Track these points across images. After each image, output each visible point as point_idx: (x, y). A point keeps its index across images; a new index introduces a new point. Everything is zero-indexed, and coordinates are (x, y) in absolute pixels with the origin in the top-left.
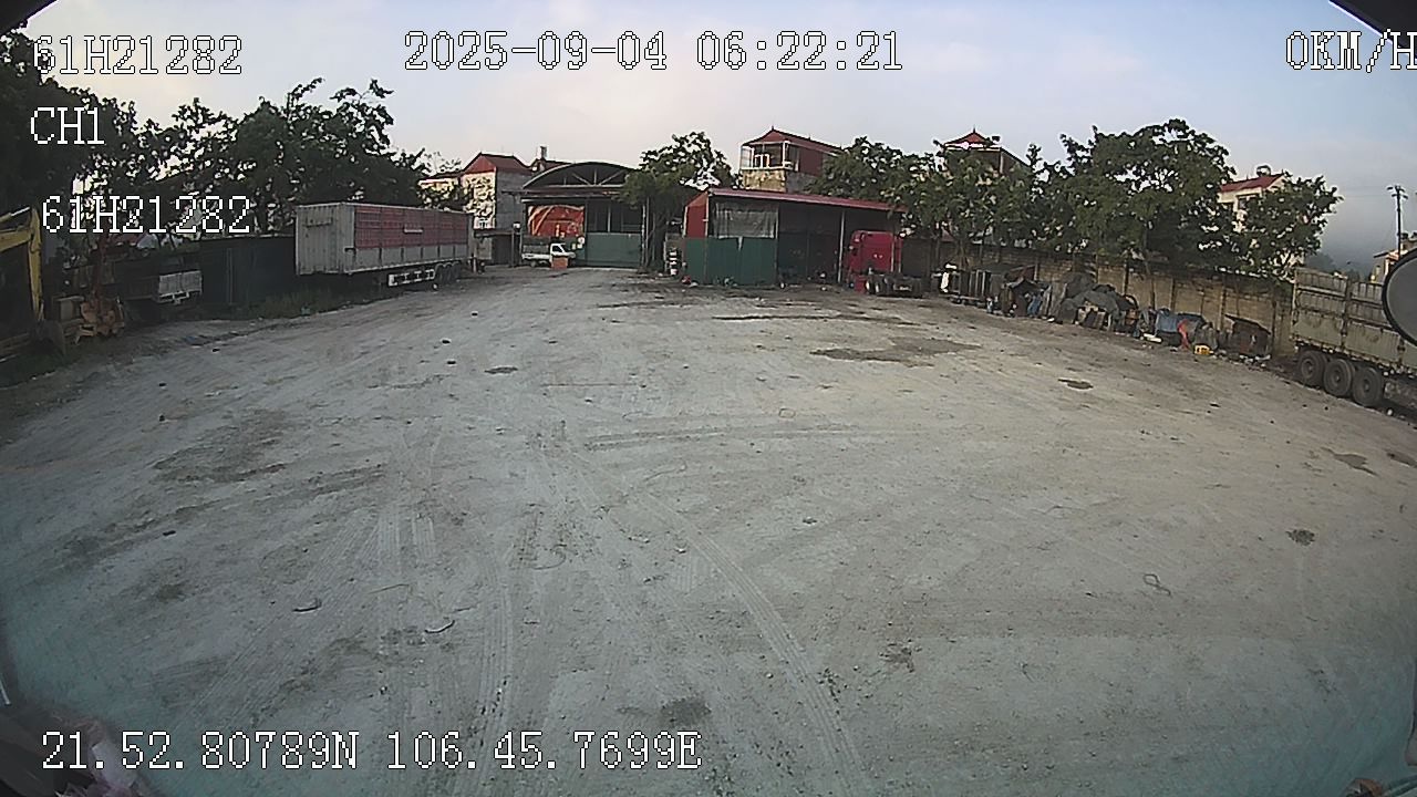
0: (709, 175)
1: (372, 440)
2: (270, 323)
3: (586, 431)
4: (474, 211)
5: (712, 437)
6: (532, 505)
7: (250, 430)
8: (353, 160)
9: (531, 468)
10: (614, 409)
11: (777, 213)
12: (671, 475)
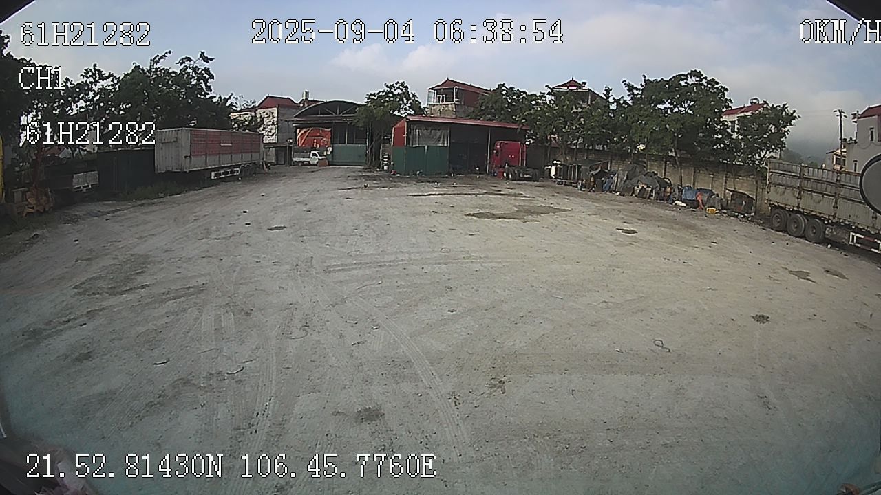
0: (408, 108)
1: (199, 270)
2: (139, 203)
3: (325, 262)
4: (264, 132)
5: (399, 264)
6: (291, 304)
7: (129, 265)
8: (189, 101)
9: (291, 283)
10: (342, 249)
11: (449, 131)
12: (373, 286)
